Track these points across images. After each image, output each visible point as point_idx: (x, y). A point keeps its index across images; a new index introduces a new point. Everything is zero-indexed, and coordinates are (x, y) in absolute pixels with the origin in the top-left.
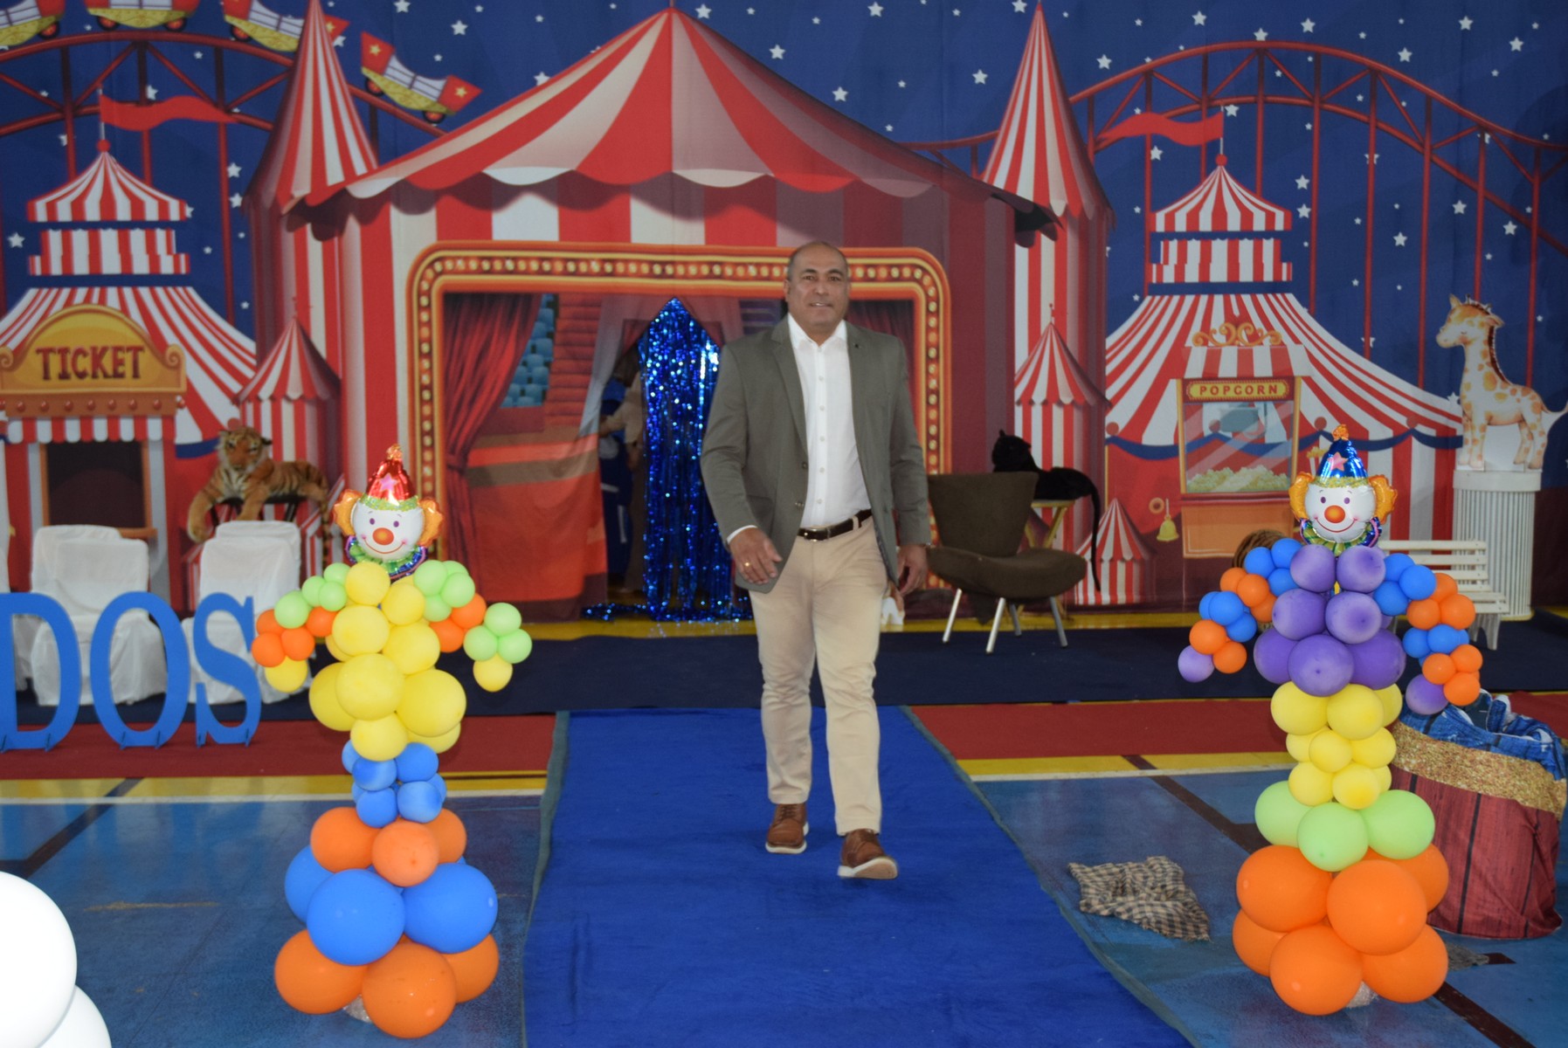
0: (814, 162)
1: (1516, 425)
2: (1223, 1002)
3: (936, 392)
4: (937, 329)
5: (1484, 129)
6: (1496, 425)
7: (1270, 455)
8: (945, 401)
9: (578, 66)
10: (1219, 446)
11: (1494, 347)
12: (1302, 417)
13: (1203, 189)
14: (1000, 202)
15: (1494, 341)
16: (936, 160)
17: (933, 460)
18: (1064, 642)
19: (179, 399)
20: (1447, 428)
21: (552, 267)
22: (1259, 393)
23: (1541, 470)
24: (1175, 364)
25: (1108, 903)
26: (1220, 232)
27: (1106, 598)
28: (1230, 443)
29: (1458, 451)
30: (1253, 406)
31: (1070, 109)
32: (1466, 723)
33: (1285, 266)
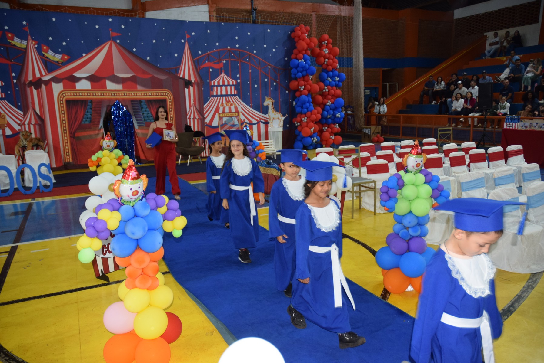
0: (144, 72)
1: (278, 120)
3: (172, 117)
4: (171, 105)
5: (269, 66)
6: (274, 119)
7: (235, 127)
9: (91, 53)
12: (241, 120)
13: (220, 77)
14: (182, 80)
15: (273, 104)
16: (168, 72)
18: (201, 163)
19: (5, 125)
20: (266, 120)
21: (90, 95)
22: (233, 115)
24: (217, 110)
26: (224, 85)
28: (227, 125)
30: (232, 118)
31: (194, 61)
32: (265, 164)
33: (236, 91)
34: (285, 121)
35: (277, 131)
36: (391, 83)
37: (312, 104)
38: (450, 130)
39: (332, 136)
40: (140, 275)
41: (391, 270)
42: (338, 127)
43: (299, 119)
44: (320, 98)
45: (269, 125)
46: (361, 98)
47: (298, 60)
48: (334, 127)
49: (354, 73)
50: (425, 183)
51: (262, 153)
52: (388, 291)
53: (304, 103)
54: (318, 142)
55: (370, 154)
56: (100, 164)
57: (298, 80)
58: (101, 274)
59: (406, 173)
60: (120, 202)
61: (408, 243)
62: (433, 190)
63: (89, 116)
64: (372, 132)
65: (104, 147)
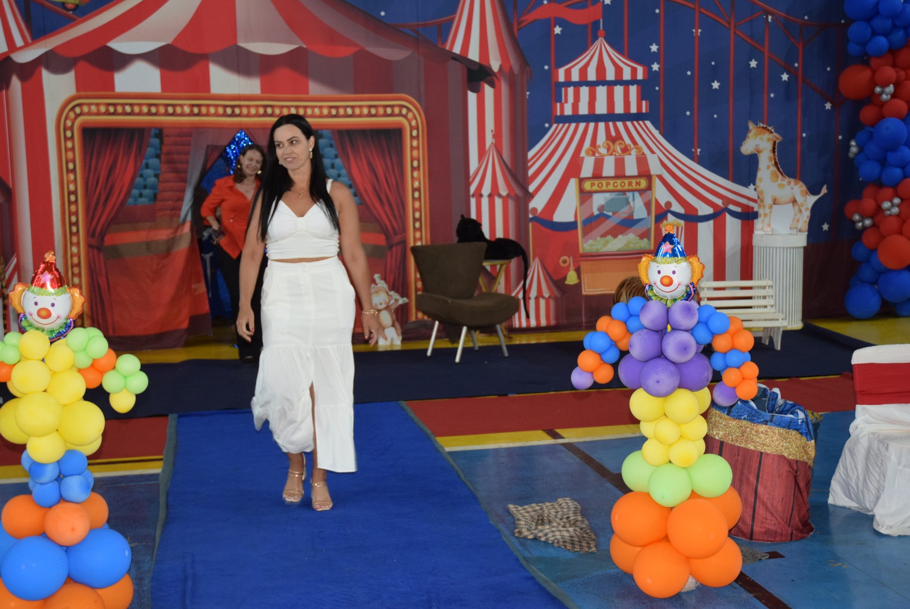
0: (332, 37)
1: (791, 204)
2: (604, 592)
3: (419, 190)
4: (418, 148)
5: (767, 13)
6: (778, 204)
7: (637, 226)
8: (424, 195)
10: (604, 222)
11: (776, 154)
12: (656, 201)
13: (589, 53)
14: (457, 63)
15: (776, 150)
16: (415, 35)
17: (418, 235)
18: (506, 354)
20: (748, 206)
21: (157, 110)
22: (629, 186)
23: (807, 233)
24: (574, 168)
25: (532, 530)
26: (601, 81)
27: (533, 323)
28: (610, 220)
29: (755, 221)
30: (626, 194)
32: (752, 408)
33: (644, 102)
34: (815, 208)
35: (787, 248)
43: (868, 203)
45: (758, 224)
51: (738, 368)
53: (892, 146)
57: (874, 62)
65: (29, 319)
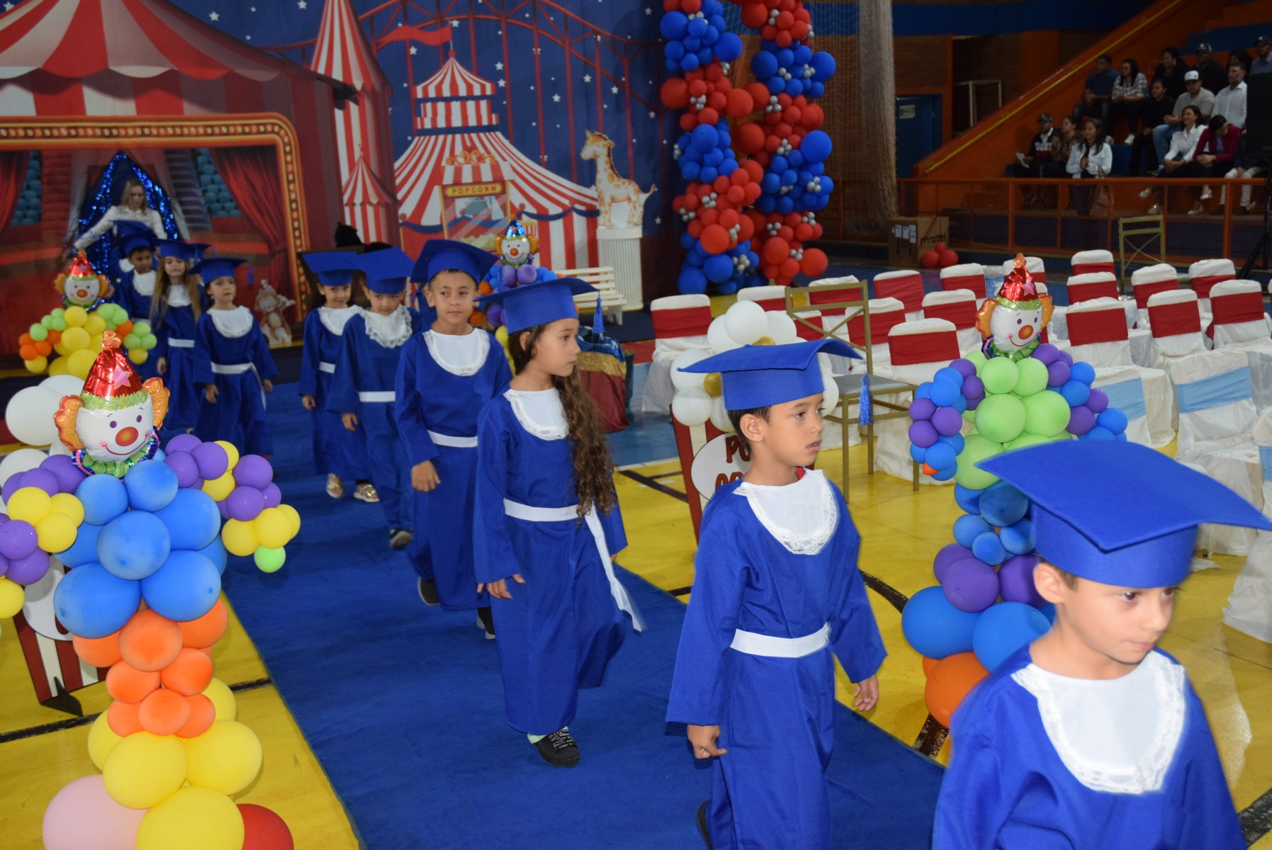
0: (203, 61)
1: (626, 203)
3: (295, 201)
4: (291, 162)
5: (597, 33)
6: (616, 202)
7: (495, 227)
8: (301, 205)
10: (466, 224)
11: (611, 158)
12: (512, 206)
13: (443, 71)
14: (323, 83)
15: (611, 155)
16: (280, 57)
17: (298, 243)
20: (591, 205)
21: (34, 133)
22: (486, 191)
24: (436, 177)
26: (455, 97)
28: (471, 223)
30: (483, 199)
31: (358, 23)
33: (494, 116)
34: (647, 205)
35: (625, 240)
36: (981, 82)
37: (731, 152)
38: (1155, 224)
39: (797, 250)
40: (153, 691)
41: (946, 659)
42: (813, 222)
43: (691, 198)
44: (756, 133)
45: (601, 220)
46: (886, 128)
47: (686, 14)
48: (802, 222)
49: (863, 51)
50: (1050, 386)
52: (940, 725)
53: (707, 149)
54: (752, 270)
55: (904, 303)
56: (58, 349)
57: (688, 76)
58: (54, 693)
59: (988, 359)
60: (80, 466)
61: (999, 575)
62: (1073, 408)
63: (34, 201)
64: (921, 235)
65: (70, 298)
